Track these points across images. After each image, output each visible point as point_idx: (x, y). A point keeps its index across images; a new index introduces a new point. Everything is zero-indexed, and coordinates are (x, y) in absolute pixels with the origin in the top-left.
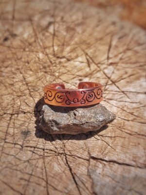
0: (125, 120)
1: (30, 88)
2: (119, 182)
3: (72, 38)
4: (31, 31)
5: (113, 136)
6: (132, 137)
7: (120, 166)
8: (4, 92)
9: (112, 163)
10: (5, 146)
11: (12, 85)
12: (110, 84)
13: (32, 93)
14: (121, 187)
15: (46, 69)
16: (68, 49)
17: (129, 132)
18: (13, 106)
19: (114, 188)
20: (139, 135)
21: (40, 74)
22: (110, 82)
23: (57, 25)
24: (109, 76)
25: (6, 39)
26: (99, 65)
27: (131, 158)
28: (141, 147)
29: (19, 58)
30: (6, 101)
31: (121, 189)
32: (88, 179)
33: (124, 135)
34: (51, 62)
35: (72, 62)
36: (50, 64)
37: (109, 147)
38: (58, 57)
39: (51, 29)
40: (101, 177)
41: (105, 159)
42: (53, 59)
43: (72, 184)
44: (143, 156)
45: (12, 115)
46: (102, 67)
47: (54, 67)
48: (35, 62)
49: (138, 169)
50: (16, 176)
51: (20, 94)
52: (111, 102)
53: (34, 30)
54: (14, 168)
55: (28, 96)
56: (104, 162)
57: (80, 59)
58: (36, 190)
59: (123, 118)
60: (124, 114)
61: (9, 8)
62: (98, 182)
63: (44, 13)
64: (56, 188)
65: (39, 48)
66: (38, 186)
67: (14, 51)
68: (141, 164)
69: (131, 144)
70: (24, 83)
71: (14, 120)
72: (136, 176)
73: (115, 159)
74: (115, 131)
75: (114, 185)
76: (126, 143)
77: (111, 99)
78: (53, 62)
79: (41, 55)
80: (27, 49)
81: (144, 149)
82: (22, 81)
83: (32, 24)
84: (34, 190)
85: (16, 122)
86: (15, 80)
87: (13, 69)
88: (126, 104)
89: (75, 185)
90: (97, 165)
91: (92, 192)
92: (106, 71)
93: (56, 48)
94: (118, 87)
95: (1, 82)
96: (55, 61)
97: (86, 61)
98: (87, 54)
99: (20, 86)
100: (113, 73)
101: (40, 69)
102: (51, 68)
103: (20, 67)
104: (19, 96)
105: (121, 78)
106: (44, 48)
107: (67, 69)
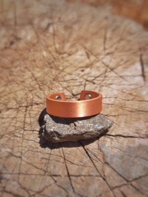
0: (125, 100)
1: (39, 83)
2: (126, 152)
3: (70, 34)
4: (34, 34)
5: (117, 114)
6: (133, 113)
7: (125, 138)
8: (17, 89)
9: (118, 137)
10: (25, 133)
11: (23, 82)
12: (109, 72)
13: (41, 87)
14: (128, 155)
15: (51, 64)
16: (68, 45)
17: (130, 110)
18: (26, 100)
19: (123, 157)
20: (139, 111)
21: (46, 70)
22: (109, 70)
23: (55, 26)
24: (107, 64)
25: (12, 43)
26: (97, 56)
27: (134, 131)
28: (142, 122)
29: (26, 58)
30: (20, 96)
31: (128, 157)
32: (100, 152)
33: (126, 112)
34: (54, 58)
35: (73, 56)
36: (53, 60)
37: (114, 124)
38: (60, 54)
39: (51, 29)
40: (110, 149)
41: (112, 134)
42: (56, 55)
43: (86, 157)
44: (144, 128)
45: (27, 107)
46: (101, 57)
47: (58, 63)
48: (40, 60)
49: (142, 139)
50: (38, 157)
51: (31, 89)
52: (111, 86)
53: (36, 33)
54: (35, 150)
55: (38, 90)
56: (111, 137)
57: (80, 52)
58: (57, 166)
59: (124, 98)
60: (124, 95)
61: (11, 15)
62: (108, 153)
63: (42, 16)
65: (42, 47)
66: (57, 162)
67: (20, 52)
68: (143, 135)
69: (133, 119)
70: (34, 79)
71: (30, 111)
72: (140, 145)
73: (121, 133)
74: (118, 111)
75: (122, 155)
76: (129, 119)
77: (111, 84)
78: (57, 58)
79: (45, 53)
80: (32, 50)
81: (145, 122)
82: (31, 78)
83: (33, 27)
84: (54, 166)
85: (31, 112)
86: (25, 77)
87: (22, 68)
88: (125, 86)
89: (88, 158)
90: (106, 140)
91: (103, 162)
92: (104, 60)
93: (57, 46)
94: (116, 73)
95: (13, 81)
96: (57, 57)
97: (85, 54)
98: (85, 48)
99: (30, 82)
100: (111, 61)
101: (46, 66)
102: (56, 63)
103: (28, 66)
104: (31, 91)
105: (118, 65)
106: (47, 47)
107: (70, 62)
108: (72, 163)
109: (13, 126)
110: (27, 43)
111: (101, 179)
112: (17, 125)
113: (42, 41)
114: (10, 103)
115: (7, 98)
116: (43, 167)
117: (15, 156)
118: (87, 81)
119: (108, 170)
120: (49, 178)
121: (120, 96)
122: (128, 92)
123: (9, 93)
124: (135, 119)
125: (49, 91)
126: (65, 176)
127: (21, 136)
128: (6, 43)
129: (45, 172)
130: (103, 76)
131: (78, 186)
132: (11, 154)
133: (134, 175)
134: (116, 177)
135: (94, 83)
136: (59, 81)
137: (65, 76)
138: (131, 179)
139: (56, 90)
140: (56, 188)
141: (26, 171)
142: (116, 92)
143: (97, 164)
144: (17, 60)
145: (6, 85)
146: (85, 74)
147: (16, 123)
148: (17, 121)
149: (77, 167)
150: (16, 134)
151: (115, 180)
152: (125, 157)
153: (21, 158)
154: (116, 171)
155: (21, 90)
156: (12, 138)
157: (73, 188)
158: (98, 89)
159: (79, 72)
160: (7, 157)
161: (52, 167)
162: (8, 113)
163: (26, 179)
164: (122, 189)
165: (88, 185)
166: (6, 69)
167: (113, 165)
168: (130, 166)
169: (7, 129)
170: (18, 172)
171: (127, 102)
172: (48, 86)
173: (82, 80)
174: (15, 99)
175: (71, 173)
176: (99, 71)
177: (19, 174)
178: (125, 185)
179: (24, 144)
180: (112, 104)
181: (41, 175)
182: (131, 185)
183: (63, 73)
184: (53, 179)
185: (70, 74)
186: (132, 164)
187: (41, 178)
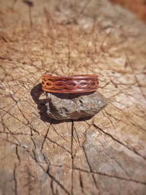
0: (135, 114)
1: (70, 61)
2: (106, 150)
3: (122, 42)
4: (92, 26)
5: (119, 119)
11: (58, 54)
12: (136, 86)
13: (70, 65)
14: (106, 153)
15: (89, 54)
16: (113, 49)
17: (133, 123)
19: (101, 152)
20: (141, 128)
21: (83, 55)
22: (137, 84)
23: (114, 30)
24: (138, 80)
25: (69, 23)
26: (134, 70)
27: (126, 139)
28: (137, 137)
30: (48, 62)
31: (105, 154)
32: (83, 136)
33: (128, 123)
34: (96, 52)
35: (112, 59)
36: (94, 52)
37: (111, 125)
38: (103, 51)
39: (108, 31)
40: (94, 139)
41: (104, 130)
42: (99, 50)
43: (69, 133)
44: (136, 142)
45: (48, 72)
46: (136, 72)
47: (96, 57)
48: (83, 47)
50: (31, 110)
51: (60, 62)
52: (130, 97)
53: (94, 26)
55: (66, 65)
56: (102, 132)
57: (120, 59)
58: (41, 125)
59: (134, 112)
60: (137, 109)
61: (82, 4)
62: (90, 141)
63: (107, 18)
65: (91, 39)
68: (131, 147)
70: (68, 56)
72: (123, 152)
73: (112, 134)
74: (122, 117)
75: (101, 150)
76: (127, 128)
79: (90, 44)
80: (81, 36)
81: (140, 139)
82: (66, 54)
83: (94, 22)
84: (39, 124)
86: (61, 51)
87: (64, 44)
88: (142, 104)
89: (71, 135)
90: (95, 131)
91: (81, 146)
92: (138, 76)
93: (105, 44)
94: (142, 91)
96: (99, 52)
97: (125, 63)
98: (128, 59)
100: (143, 80)
101: (85, 53)
102: (94, 56)
103: (70, 45)
106: (95, 40)
107: (106, 61)
108: (55, 130)
109: (27, 78)
111: (71, 156)
112: (30, 80)
113: (94, 34)
114: (37, 63)
115: (37, 57)
116: (30, 119)
117: (13, 99)
118: (112, 81)
120: (28, 129)
121: (132, 107)
122: (141, 109)
123: (41, 55)
125: (74, 71)
126: (42, 136)
127: (28, 89)
128: (64, 21)
129: (29, 123)
130: (128, 86)
131: (47, 149)
132: (11, 96)
133: (100, 170)
134: (83, 161)
135: (116, 87)
136: (88, 69)
137: (96, 68)
138: (95, 171)
140: (29, 139)
141: (14, 114)
142: (130, 103)
143: (74, 143)
145: (43, 49)
146: (113, 76)
147: (31, 78)
148: (33, 77)
149: (57, 135)
150: (25, 85)
151: (81, 163)
152: (103, 153)
153: (17, 102)
154: (87, 158)
155: (52, 58)
156: (20, 86)
157: (42, 148)
158: (117, 92)
159: (110, 72)
160: (6, 96)
161: (36, 123)
162: (30, 67)
163: (9, 119)
164: (82, 173)
165: (56, 153)
166: (51, 38)
167: (87, 152)
169: (21, 77)
170: (7, 110)
171: (135, 116)
172: (76, 67)
173: (107, 78)
174: (42, 61)
175: (49, 136)
176: (128, 81)
177: (7, 112)
178: (87, 172)
179: (27, 95)
180: (121, 110)
181: (24, 123)
182: (93, 176)
183: (95, 66)
184: (31, 132)
185: (101, 69)
186: (104, 160)
187: (22, 125)
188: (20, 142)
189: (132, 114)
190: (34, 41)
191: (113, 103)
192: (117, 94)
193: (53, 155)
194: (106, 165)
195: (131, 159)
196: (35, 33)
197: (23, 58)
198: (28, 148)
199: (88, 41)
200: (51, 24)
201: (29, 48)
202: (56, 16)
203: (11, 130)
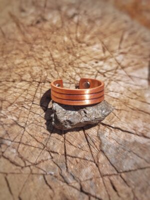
1: (56, 63)
2: (121, 145)
3: (92, 28)
4: (59, 19)
5: (120, 109)
6: (134, 111)
7: (123, 132)
8: (34, 64)
9: (117, 129)
10: (33, 107)
11: (41, 59)
12: (120, 69)
13: (57, 68)
15: (69, 49)
16: (88, 37)
17: (132, 107)
18: (41, 76)
19: (118, 148)
20: (140, 110)
21: (64, 53)
22: (120, 67)
23: (80, 17)
24: (119, 62)
25: (38, 22)
26: (112, 53)
27: (132, 127)
28: (140, 120)
29: (48, 38)
30: (35, 71)
31: (123, 150)
32: (98, 139)
33: (128, 109)
34: (74, 45)
35: (90, 47)
36: (72, 46)
37: (115, 117)
38: (80, 42)
39: (76, 19)
40: (108, 139)
41: (112, 126)
42: (76, 43)
44: (141, 127)
45: (40, 83)
46: (115, 54)
47: (76, 50)
48: (61, 43)
49: (137, 136)
50: (41, 131)
51: (47, 67)
52: (120, 83)
53: (62, 19)
54: (39, 124)
55: (53, 70)
56: (111, 128)
57: (97, 46)
58: (56, 143)
59: (128, 96)
60: (130, 93)
62: (105, 142)
63: (70, 6)
64: (72, 143)
65: (65, 33)
66: (57, 140)
67: (44, 32)
68: (140, 133)
69: (133, 117)
70: (51, 59)
71: (41, 87)
72: (135, 141)
73: (120, 127)
74: (121, 106)
75: (118, 147)
76: (129, 115)
77: (119, 80)
78: (76, 46)
79: (66, 39)
80: (55, 33)
81: (143, 122)
82: (49, 57)
84: (54, 143)
85: (43, 88)
86: (43, 55)
87: (43, 47)
88: (132, 86)
89: (86, 143)
90: (105, 129)
91: (99, 150)
92: (118, 58)
93: (79, 35)
94: (126, 72)
95: (32, 56)
96: (77, 44)
97: (102, 48)
98: (103, 43)
99: (48, 61)
100: (123, 60)
101: (65, 50)
102: (74, 50)
103: (48, 46)
104: (46, 69)
105: (129, 65)
106: (69, 33)
107: (87, 52)
108: (71, 144)
109: (23, 97)
110: (52, 25)
111: (94, 164)
112: (27, 97)
113: (65, 27)
114: (25, 76)
115: (23, 70)
116: (43, 141)
117: (20, 126)
118: (99, 72)
119: (102, 158)
120: (46, 153)
121: (125, 93)
122: (133, 91)
123: (26, 66)
124: (135, 117)
125: (63, 73)
126: (62, 155)
127: (29, 108)
128: (33, 21)
129: (44, 147)
130: (114, 71)
131: (72, 167)
132: (16, 123)
133: (125, 168)
134: (108, 165)
135: (105, 76)
136: (74, 67)
137: (80, 63)
138: (121, 171)
139: (69, 73)
140: (52, 164)
141: (27, 142)
142: (122, 89)
143: (93, 150)
144: (40, 38)
145: (25, 58)
146: (98, 66)
147: (26, 95)
148: (28, 93)
149: (75, 148)
150: (24, 106)
151: (107, 169)
152: (120, 149)
153: (24, 128)
154: (109, 160)
155: (38, 66)
156: (20, 108)
157: (67, 167)
158: (108, 82)
159: (93, 62)
160: (12, 125)
161: (52, 144)
162: (21, 84)
163: (25, 149)
164: (112, 178)
165: (81, 167)
166: (28, 43)
167: (108, 155)
168: (123, 159)
169: (17, 98)
170: (19, 141)
171: (131, 100)
172: (63, 68)
173: (94, 70)
174: (30, 73)
175: (68, 153)
176: (111, 66)
177: (20, 143)
178: (115, 174)
179: (30, 116)
180: (117, 99)
181: (40, 149)
182: (121, 176)
183: (79, 61)
184: (51, 155)
185: (85, 62)
186: (124, 157)
187: (39, 152)
188: (45, 170)
189: (127, 99)
190: (14, 52)
191: (109, 94)
192: (108, 84)
193: (80, 171)
194: (127, 160)
195: (144, 146)
196: (11, 43)
197: (10, 76)
198: (55, 174)
199: (63, 36)
200: (22, 29)
201: (12, 61)
202: (23, 18)
203: (32, 162)
